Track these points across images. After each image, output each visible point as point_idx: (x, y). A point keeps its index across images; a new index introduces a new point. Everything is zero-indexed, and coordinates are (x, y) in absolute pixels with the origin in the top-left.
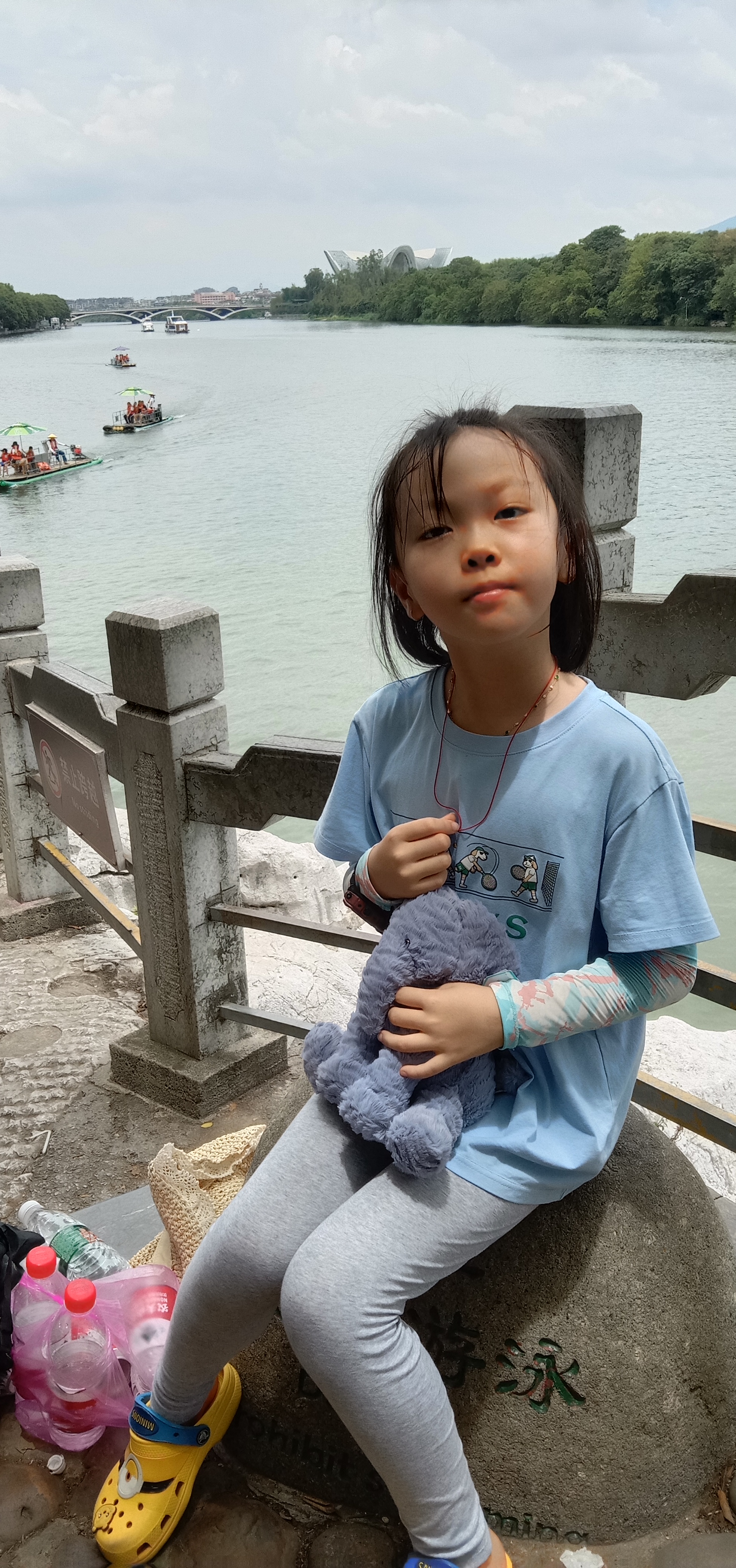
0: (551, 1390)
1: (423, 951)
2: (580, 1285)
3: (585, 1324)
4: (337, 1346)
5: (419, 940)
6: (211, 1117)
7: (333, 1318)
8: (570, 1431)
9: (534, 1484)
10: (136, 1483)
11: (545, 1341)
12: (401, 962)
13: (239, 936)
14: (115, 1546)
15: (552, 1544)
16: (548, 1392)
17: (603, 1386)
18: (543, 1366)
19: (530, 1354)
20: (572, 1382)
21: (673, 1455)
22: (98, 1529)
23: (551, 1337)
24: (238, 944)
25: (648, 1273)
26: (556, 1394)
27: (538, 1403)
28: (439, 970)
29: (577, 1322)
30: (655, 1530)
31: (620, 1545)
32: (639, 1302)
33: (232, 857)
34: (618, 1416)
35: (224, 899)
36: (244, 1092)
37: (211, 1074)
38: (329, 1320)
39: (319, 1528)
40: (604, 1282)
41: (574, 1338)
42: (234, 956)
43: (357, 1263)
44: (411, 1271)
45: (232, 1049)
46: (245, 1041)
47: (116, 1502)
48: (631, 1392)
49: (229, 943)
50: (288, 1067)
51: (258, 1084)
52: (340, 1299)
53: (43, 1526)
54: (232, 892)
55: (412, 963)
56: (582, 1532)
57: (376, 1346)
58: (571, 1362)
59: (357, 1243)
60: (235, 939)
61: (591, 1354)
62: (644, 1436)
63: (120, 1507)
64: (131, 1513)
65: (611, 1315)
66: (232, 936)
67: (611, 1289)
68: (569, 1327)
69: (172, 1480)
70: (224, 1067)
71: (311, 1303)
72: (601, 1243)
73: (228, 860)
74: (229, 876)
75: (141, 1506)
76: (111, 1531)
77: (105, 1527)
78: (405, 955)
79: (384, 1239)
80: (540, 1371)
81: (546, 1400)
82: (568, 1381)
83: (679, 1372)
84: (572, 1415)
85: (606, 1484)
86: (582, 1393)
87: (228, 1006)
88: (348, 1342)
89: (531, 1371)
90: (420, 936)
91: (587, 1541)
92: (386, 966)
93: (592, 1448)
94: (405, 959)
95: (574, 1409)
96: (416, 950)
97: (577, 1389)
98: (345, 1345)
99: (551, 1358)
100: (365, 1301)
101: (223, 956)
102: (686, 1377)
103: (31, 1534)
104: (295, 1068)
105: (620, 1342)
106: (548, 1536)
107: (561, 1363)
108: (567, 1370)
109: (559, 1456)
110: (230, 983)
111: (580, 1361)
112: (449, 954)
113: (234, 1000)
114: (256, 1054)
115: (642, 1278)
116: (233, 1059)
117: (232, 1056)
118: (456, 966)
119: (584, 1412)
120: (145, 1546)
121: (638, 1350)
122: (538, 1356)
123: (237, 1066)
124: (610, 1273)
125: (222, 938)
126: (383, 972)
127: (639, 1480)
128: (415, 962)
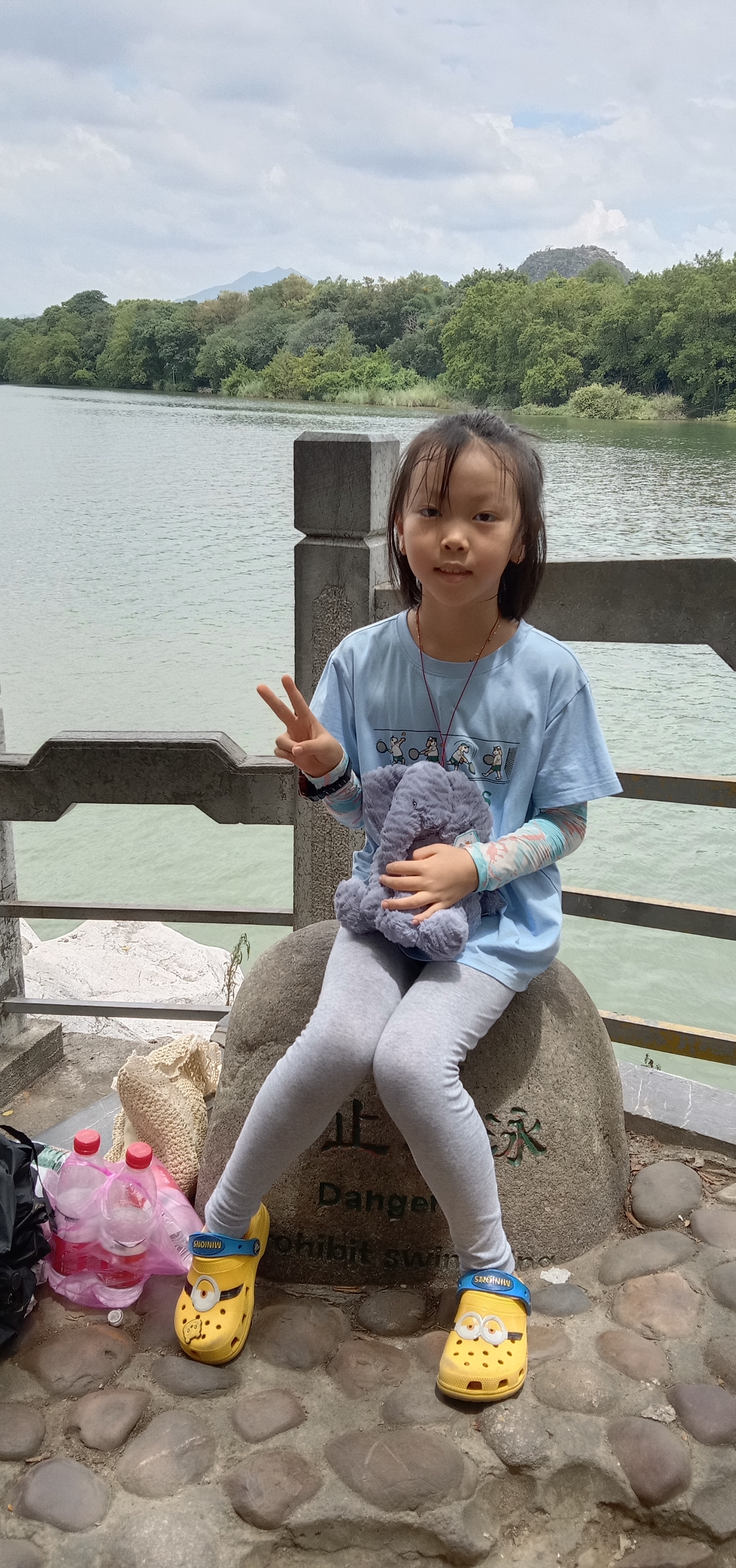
0: (522, 1147)
1: (428, 809)
2: (535, 1062)
3: (541, 1091)
4: (432, 1093)
5: (424, 801)
6: (9, 1105)
7: (428, 1073)
8: (537, 1176)
9: (515, 1225)
10: (213, 1295)
11: (515, 1109)
12: (412, 818)
13: (17, 933)
14: (212, 1345)
15: (530, 1269)
16: (521, 1148)
17: (558, 1137)
18: (515, 1129)
19: (505, 1122)
20: (536, 1137)
21: (600, 1186)
22: (191, 1339)
23: (519, 1105)
24: (16, 940)
25: (574, 1048)
26: (526, 1149)
27: (512, 1160)
28: (440, 821)
29: (536, 1090)
30: (596, 1244)
31: (576, 1259)
32: (572, 1069)
33: (10, 855)
34: (568, 1158)
35: (5, 896)
36: (33, 1080)
37: (5, 1065)
38: (425, 1074)
39: (358, 1304)
40: (550, 1057)
41: (535, 1103)
42: (13, 953)
43: (435, 1032)
44: (465, 1037)
45: (15, 1042)
46: (25, 1034)
47: (198, 1317)
48: (575, 1138)
49: (9, 939)
50: (64, 1056)
51: (43, 1072)
52: (430, 1058)
53: (128, 1362)
54: (11, 889)
55: (420, 819)
56: (550, 1256)
57: (454, 1091)
58: (535, 1121)
59: (431, 1019)
60: (14, 935)
61: (548, 1113)
62: (584, 1172)
63: (204, 1318)
64: (216, 1318)
65: (557, 1081)
66: (12, 933)
67: (554, 1061)
68: (531, 1094)
69: (242, 1285)
70: (15, 1058)
71: (412, 1064)
72: (544, 1030)
73: (7, 858)
74: (8, 874)
75: (223, 1312)
76: (204, 1336)
77: (199, 1335)
78: (413, 814)
79: (447, 1015)
80: (512, 1134)
81: (519, 1156)
82: (534, 1137)
83: (598, 1123)
84: (538, 1163)
85: (564, 1213)
86: (543, 1144)
87: (10, 1000)
88: (439, 1089)
89: (506, 1135)
90: (424, 798)
91: (553, 1262)
92: (402, 823)
93: (554, 1187)
94: (415, 817)
95: (539, 1158)
96: (423, 809)
97: (540, 1142)
98: (437, 1092)
99: (520, 1121)
100: (445, 1058)
101: (5, 952)
102: (601, 1126)
103: (122, 1368)
104: (71, 1055)
105: (565, 1101)
106: (527, 1265)
107: (528, 1124)
108: (532, 1129)
109: (531, 1198)
110: (11, 979)
111: (541, 1119)
112: (446, 809)
113: (14, 995)
114: (39, 1044)
115: (572, 1052)
116: (22, 1050)
117: (18, 1048)
118: (450, 818)
119: (546, 1159)
120: (235, 1340)
121: (576, 1105)
122: (511, 1122)
123: (26, 1055)
124: (553, 1050)
125: (4, 934)
126: (399, 827)
127: (584, 1207)
128: (422, 817)
